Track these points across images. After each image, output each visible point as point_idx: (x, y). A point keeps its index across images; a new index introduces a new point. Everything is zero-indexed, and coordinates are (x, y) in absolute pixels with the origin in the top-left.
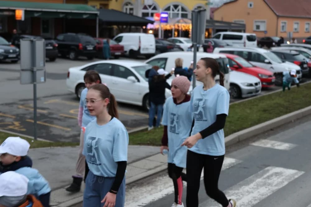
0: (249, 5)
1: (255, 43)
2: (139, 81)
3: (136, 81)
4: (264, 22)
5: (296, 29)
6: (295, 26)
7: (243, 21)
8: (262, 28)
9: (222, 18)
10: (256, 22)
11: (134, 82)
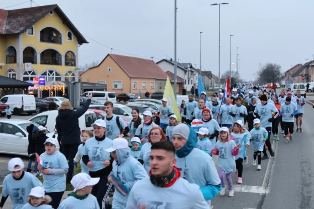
0: (108, 70)
1: (115, 98)
2: (25, 136)
3: (23, 136)
4: (121, 82)
5: (144, 87)
6: (144, 85)
7: (104, 82)
8: (119, 87)
9: (88, 80)
10: (114, 82)
11: (22, 137)
